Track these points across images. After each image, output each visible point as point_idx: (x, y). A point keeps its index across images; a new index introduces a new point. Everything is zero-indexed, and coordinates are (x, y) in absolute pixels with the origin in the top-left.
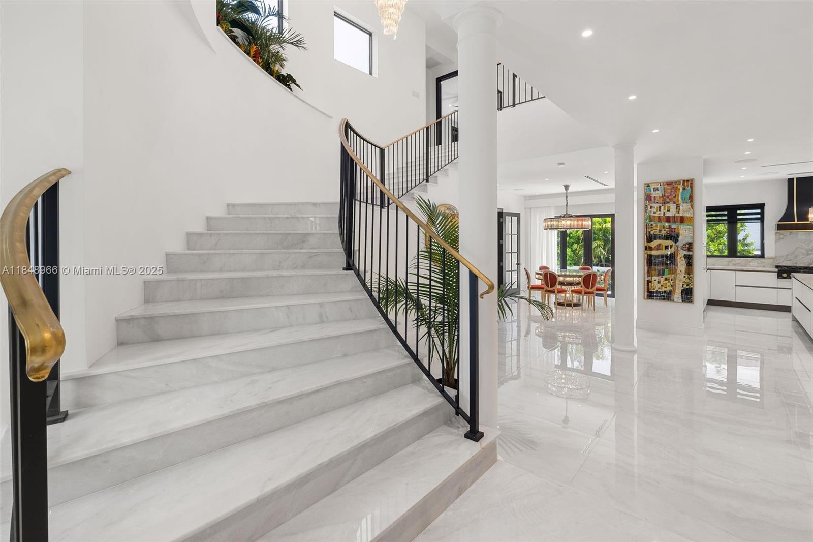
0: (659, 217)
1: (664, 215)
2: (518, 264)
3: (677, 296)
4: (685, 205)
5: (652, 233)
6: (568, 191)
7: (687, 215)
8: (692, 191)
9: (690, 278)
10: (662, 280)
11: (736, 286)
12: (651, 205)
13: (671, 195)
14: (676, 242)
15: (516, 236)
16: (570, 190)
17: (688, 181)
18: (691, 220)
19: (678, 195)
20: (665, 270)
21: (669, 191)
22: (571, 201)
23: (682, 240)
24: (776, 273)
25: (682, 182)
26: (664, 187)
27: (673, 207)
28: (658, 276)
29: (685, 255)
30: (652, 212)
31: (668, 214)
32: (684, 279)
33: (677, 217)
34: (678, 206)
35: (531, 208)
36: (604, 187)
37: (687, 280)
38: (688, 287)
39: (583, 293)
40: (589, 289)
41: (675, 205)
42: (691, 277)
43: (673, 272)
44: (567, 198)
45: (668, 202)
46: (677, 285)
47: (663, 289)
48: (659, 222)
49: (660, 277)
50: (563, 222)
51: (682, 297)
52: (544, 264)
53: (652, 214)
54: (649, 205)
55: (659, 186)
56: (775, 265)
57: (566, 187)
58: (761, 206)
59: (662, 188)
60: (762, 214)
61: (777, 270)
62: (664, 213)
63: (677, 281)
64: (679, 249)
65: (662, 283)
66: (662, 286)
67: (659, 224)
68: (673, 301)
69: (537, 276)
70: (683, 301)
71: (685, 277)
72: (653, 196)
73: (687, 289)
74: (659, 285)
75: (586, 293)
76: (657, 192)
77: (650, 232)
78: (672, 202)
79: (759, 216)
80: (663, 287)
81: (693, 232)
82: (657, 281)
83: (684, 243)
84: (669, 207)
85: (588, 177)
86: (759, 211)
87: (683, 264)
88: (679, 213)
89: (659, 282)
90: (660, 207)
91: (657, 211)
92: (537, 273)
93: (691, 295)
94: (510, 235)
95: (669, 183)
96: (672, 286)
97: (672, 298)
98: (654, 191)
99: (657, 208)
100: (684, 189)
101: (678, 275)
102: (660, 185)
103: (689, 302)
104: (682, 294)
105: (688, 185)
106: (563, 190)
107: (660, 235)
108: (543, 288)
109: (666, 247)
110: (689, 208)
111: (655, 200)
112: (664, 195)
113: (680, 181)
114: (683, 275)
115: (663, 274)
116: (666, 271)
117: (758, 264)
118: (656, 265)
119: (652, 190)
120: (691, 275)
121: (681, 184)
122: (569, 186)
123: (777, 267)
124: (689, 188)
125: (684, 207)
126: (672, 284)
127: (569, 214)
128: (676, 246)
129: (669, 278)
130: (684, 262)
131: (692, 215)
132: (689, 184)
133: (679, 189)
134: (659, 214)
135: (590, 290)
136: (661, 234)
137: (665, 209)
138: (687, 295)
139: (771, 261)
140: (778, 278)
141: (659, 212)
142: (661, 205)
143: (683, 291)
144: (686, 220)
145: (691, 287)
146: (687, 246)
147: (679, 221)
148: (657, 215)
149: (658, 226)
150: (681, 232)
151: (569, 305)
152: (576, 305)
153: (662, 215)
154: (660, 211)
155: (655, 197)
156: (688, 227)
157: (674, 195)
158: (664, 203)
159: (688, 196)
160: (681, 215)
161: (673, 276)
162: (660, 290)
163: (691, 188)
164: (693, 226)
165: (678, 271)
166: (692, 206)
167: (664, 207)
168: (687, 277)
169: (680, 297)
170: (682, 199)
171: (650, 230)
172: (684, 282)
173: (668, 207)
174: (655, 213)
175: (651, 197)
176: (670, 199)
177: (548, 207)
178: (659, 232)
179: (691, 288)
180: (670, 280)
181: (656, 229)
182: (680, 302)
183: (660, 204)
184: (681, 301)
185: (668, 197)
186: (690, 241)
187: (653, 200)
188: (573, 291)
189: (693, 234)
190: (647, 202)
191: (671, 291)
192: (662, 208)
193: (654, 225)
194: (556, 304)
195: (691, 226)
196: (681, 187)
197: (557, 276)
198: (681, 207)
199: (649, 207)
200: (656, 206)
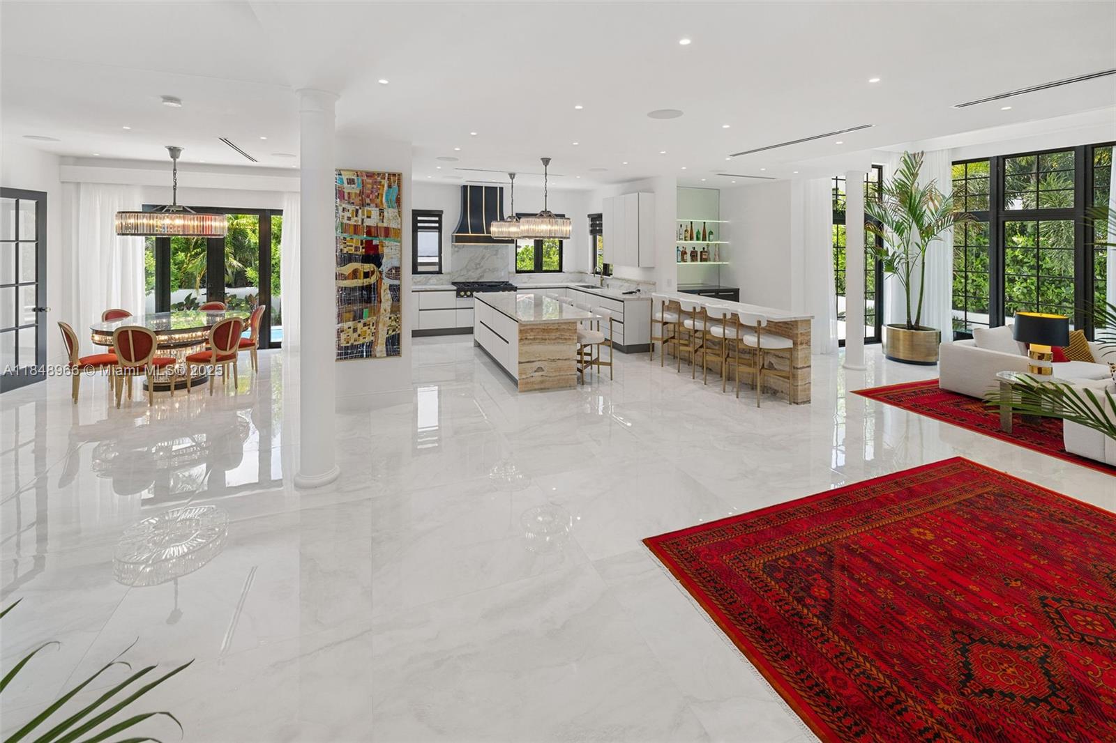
0: (355, 225)
1: (362, 224)
2: (40, 310)
3: (380, 348)
4: (391, 210)
5: (345, 252)
6: (177, 160)
7: (394, 227)
8: (399, 190)
9: (398, 320)
10: (360, 325)
11: (420, 310)
12: (344, 206)
13: (372, 192)
14: (379, 265)
15: (34, 244)
16: (182, 158)
17: (394, 175)
18: (398, 232)
19: (382, 195)
20: (364, 310)
21: (370, 186)
22: (184, 179)
23: (387, 264)
24: (455, 292)
25: (387, 175)
26: (363, 180)
27: (375, 212)
28: (354, 320)
29: (391, 286)
30: (346, 218)
31: (368, 222)
32: (389, 322)
33: (380, 227)
34: (382, 211)
35: (78, 184)
36: (249, 163)
37: (394, 323)
38: (394, 333)
39: (213, 359)
40: (226, 350)
41: (378, 209)
42: (398, 318)
43: (374, 313)
44: (175, 174)
45: (368, 204)
46: (380, 331)
47: (361, 341)
48: (355, 234)
49: (357, 321)
50: (167, 221)
51: (387, 349)
52: (116, 306)
53: (345, 221)
54: (340, 205)
55: (355, 177)
56: (451, 281)
57: (174, 152)
58: (439, 214)
59: (360, 181)
60: (440, 222)
61: (455, 288)
62: (363, 220)
63: (381, 326)
64: (384, 276)
65: (359, 332)
66: (359, 336)
67: (355, 237)
68: (375, 356)
69: (97, 338)
70: (388, 355)
71: (390, 318)
72: (346, 191)
73: (393, 335)
74: (356, 335)
75: (221, 359)
76: (353, 186)
77: (341, 250)
78: (374, 205)
79: (437, 225)
80: (361, 338)
81: (401, 251)
82: (352, 329)
83: (389, 267)
84: (370, 211)
85: (225, 141)
86: (437, 219)
87: (388, 300)
88: (383, 222)
89: (355, 330)
90: (357, 211)
91: (353, 216)
92: (97, 332)
93: (399, 344)
94: (13, 244)
95: (370, 175)
96: (374, 334)
97: (373, 353)
98: (348, 184)
99: (353, 211)
100: (390, 186)
101: (382, 317)
102: (358, 176)
103: (396, 355)
104: (386, 345)
105: (395, 182)
106: (166, 156)
107: (356, 255)
108: (116, 363)
109: (367, 275)
110: (396, 216)
111: (349, 198)
112: (361, 193)
113: (384, 174)
114: (388, 315)
115: (361, 317)
116: (366, 311)
117: (437, 280)
118: (350, 303)
119: (345, 182)
120: (398, 315)
121: (386, 178)
122: (179, 150)
123: (454, 284)
124: (395, 186)
125: (390, 213)
126: (373, 331)
127: (180, 206)
128: (380, 272)
129: (369, 321)
130: (389, 296)
131: (399, 227)
132: (395, 179)
133: (383, 186)
134: (356, 221)
135: (228, 353)
136: (358, 253)
137: (363, 215)
138: (393, 345)
139: (447, 277)
140: (457, 297)
141: (356, 218)
142: (358, 208)
143: (388, 339)
144: (392, 233)
145: (398, 332)
146: (394, 271)
147: (383, 234)
148: (352, 222)
149: (354, 241)
150: (386, 250)
151: (181, 386)
152: (198, 382)
153: (360, 223)
154: (356, 216)
155: (349, 193)
156: (395, 243)
157: (377, 194)
158: (363, 205)
159: (394, 198)
160: (385, 225)
161: (375, 318)
162: (356, 343)
163: (399, 186)
164: (400, 242)
165: (382, 310)
166: (399, 213)
167: (363, 212)
168: (393, 318)
169: (385, 349)
170: (387, 201)
171: (342, 247)
172: (390, 326)
173: (367, 211)
174: (349, 219)
175: (344, 192)
176: (370, 200)
177: (127, 185)
178: (356, 251)
179: (399, 334)
180: (371, 325)
181: (351, 246)
182: (384, 357)
183: (357, 205)
184: (385, 355)
185: (368, 196)
186: (397, 264)
187: (346, 197)
188: (190, 359)
189: (401, 255)
190: (338, 200)
191: (371, 343)
192: (360, 211)
193: (348, 239)
194: (151, 388)
195: (399, 242)
196: (385, 182)
197: (153, 335)
198: (386, 214)
199: (341, 209)
200: (351, 208)
